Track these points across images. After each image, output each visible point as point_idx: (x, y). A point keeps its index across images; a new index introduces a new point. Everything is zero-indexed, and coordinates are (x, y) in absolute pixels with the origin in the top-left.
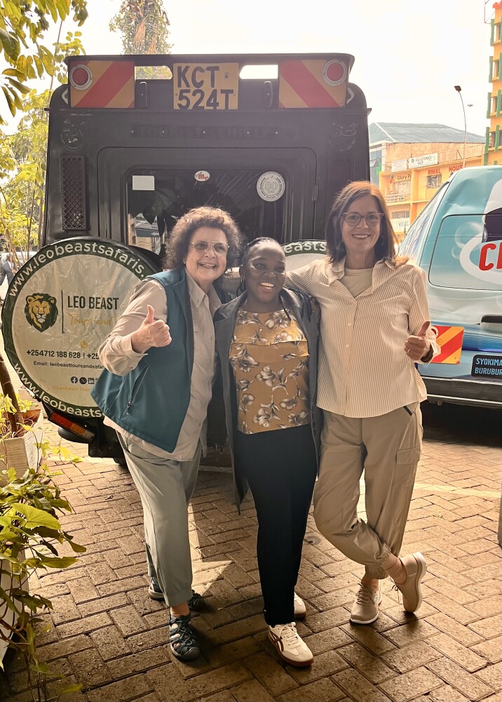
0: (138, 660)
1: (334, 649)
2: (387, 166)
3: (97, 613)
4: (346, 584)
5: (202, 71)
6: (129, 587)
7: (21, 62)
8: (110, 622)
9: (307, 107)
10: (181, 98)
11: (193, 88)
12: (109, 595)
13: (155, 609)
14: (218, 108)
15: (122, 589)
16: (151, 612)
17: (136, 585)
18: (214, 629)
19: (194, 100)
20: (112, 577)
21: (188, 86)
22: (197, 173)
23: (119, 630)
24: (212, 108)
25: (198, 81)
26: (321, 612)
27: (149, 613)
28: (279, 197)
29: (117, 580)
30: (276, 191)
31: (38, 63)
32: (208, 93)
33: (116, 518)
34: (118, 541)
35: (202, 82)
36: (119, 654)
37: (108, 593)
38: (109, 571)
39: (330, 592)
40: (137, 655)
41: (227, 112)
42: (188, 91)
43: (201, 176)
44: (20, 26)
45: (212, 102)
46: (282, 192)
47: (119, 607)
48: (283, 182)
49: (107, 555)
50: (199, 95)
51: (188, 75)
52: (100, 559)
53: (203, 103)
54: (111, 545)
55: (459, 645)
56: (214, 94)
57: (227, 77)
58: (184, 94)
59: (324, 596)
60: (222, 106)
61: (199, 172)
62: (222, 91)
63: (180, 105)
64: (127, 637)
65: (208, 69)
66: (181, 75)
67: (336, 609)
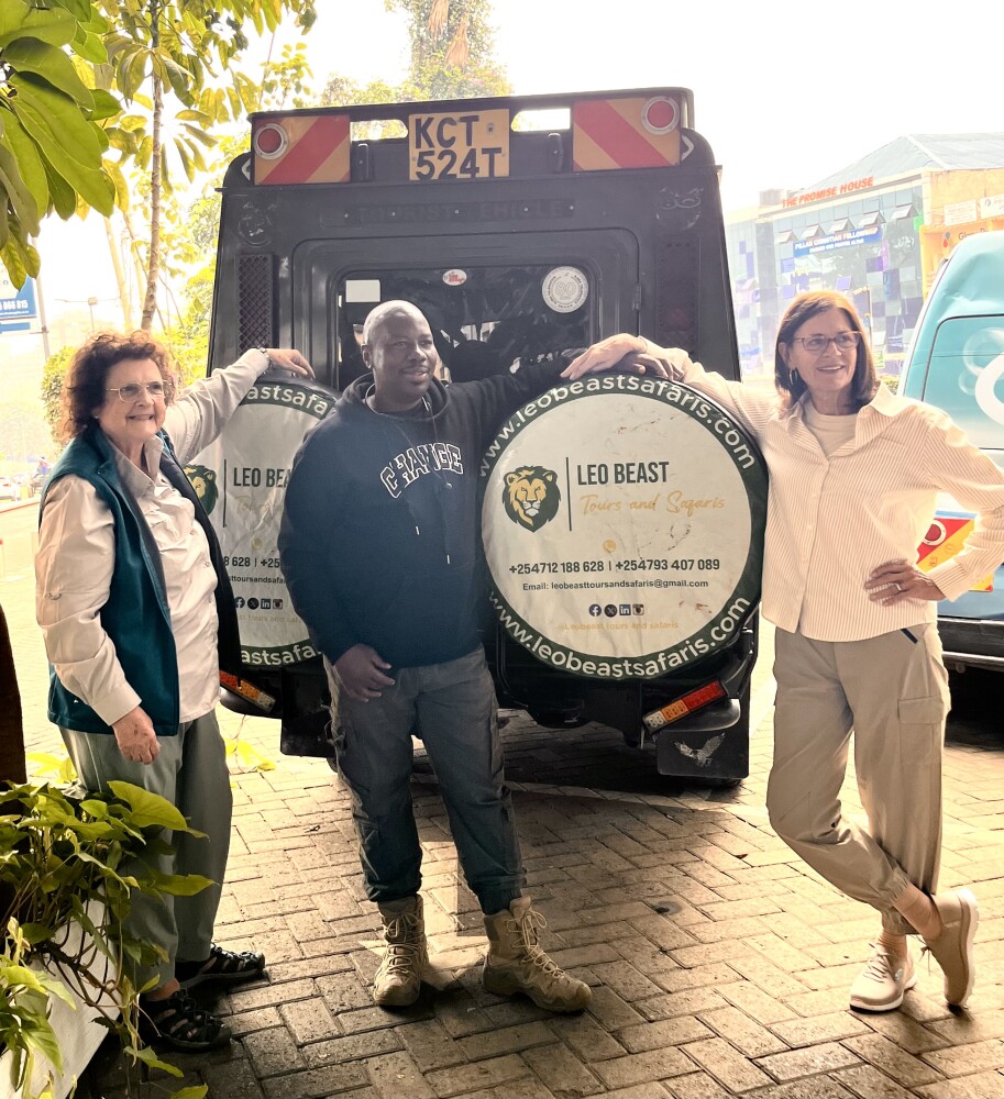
0: (314, 1079)
1: (660, 1080)
2: (934, 216)
3: (259, 1008)
4: (709, 979)
5: (452, 122)
6: (321, 970)
7: (206, 98)
8: (279, 1022)
9: (619, 167)
10: (421, 163)
11: (438, 149)
12: (285, 982)
13: (358, 1006)
14: (477, 175)
15: (309, 973)
16: (352, 1010)
17: (333, 967)
18: (455, 1039)
19: (440, 166)
20: (295, 954)
21: (431, 145)
22: (447, 274)
23: (291, 1034)
24: (469, 176)
25: (447, 137)
26: (651, 1021)
27: (347, 1011)
28: (579, 304)
29: (302, 959)
30: (574, 297)
31: (234, 98)
32: (461, 156)
33: (319, 862)
34: (317, 899)
35: (453, 139)
36: (285, 1069)
37: (284, 978)
38: (292, 944)
39: (676, 992)
40: (314, 1072)
41: (493, 179)
42: (432, 153)
43: (454, 278)
44: (204, 46)
45: (469, 166)
46: (583, 298)
47: (297, 1000)
48: (584, 282)
49: (291, 920)
50: (448, 158)
51: (432, 131)
52: (279, 926)
53: (455, 170)
54: (302, 905)
55: (892, 1084)
56: (472, 155)
57: (490, 130)
58: (426, 158)
59: (663, 998)
60: (483, 173)
61: (450, 272)
62: (485, 151)
63: (419, 174)
64: (302, 1046)
65: (462, 120)
66: (421, 130)
67: (681, 1019)
